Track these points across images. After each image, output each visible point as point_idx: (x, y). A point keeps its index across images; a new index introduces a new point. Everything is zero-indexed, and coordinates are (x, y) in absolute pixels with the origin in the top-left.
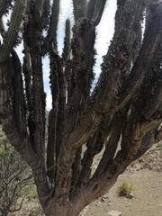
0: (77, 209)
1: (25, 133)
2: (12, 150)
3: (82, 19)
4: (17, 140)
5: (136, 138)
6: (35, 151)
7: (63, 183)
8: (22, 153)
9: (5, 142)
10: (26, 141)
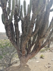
0: (27, 59)
1: (15, 41)
2: (12, 45)
3: (25, 16)
4: (13, 42)
5: (40, 42)
6: (17, 45)
7: (23, 53)
8: (14, 46)
9: (10, 43)
10: (15, 43)
